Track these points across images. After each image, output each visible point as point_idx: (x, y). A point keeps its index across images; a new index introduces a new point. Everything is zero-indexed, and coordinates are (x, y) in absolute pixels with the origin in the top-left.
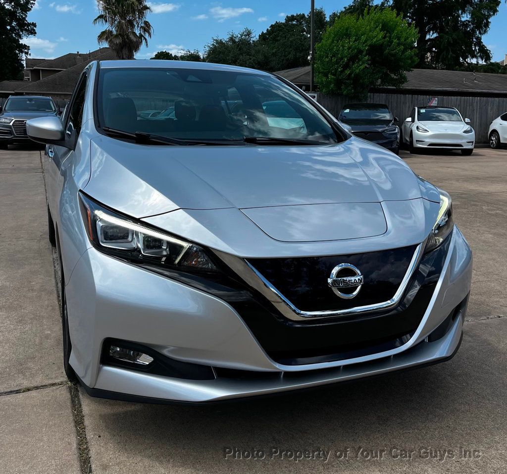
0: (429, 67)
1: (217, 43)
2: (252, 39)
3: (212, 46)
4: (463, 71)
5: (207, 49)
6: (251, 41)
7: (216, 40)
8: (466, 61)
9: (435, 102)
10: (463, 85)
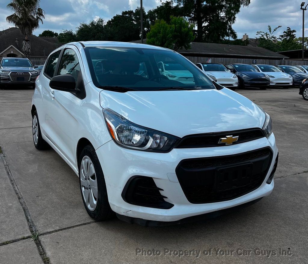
0: (205, 41)
1: (83, 26)
2: (104, 24)
3: (80, 28)
4: (222, 43)
5: (78, 29)
6: (103, 25)
7: (83, 24)
8: (224, 39)
9: (210, 61)
10: (225, 52)
